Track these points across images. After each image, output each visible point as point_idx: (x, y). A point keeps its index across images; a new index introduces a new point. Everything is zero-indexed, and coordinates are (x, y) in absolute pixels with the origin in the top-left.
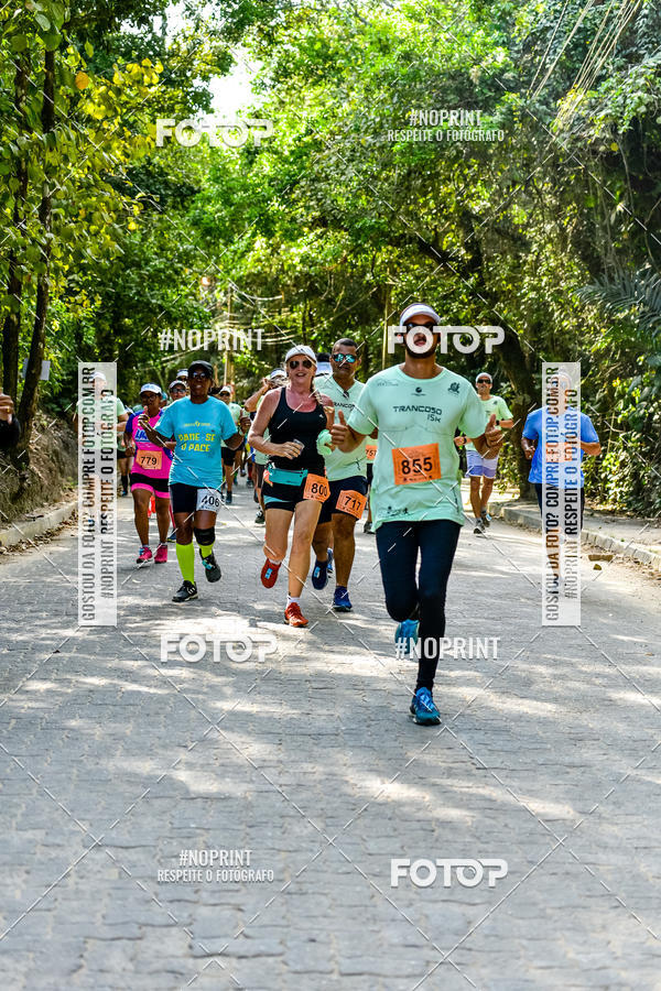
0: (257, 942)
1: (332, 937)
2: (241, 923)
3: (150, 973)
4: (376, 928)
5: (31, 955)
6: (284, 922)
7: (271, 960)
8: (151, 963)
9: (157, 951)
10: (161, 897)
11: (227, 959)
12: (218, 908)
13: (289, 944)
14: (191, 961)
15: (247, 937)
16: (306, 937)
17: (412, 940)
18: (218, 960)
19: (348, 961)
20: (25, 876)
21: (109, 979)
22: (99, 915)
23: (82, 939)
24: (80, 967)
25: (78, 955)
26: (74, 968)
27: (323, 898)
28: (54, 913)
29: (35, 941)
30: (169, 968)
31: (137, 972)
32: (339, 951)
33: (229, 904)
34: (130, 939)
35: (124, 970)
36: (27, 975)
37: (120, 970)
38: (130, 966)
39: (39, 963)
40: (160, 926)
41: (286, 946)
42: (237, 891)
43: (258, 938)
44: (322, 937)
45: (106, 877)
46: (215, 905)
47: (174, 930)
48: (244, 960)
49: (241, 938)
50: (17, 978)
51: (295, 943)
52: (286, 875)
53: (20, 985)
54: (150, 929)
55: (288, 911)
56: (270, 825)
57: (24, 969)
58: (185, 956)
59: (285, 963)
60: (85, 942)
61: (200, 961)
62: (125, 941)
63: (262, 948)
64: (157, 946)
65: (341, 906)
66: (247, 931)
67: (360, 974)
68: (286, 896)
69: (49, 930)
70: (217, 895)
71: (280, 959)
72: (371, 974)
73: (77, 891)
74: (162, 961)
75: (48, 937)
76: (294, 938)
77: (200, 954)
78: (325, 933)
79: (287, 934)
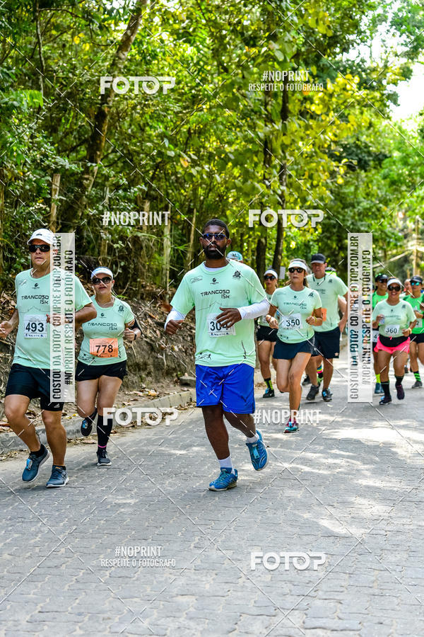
0: (345, 621)
1: (394, 622)
2: (339, 611)
5: (207, 621)
6: (366, 612)
7: (351, 633)
10: (293, 592)
11: (325, 631)
12: (327, 601)
13: (365, 624)
14: (302, 630)
15: (340, 619)
16: (377, 621)
18: (319, 632)
20: (215, 576)
22: (253, 601)
23: (238, 614)
24: (235, 629)
25: (235, 622)
26: (231, 630)
27: (395, 599)
28: (227, 598)
29: (211, 613)
32: (396, 630)
33: (334, 599)
34: (268, 616)
35: (261, 633)
36: (202, 632)
39: (210, 626)
41: (362, 625)
42: (342, 592)
43: (346, 619)
44: (387, 622)
45: (263, 580)
46: (326, 599)
47: (297, 612)
48: (335, 632)
49: (337, 619)
51: (369, 624)
52: (375, 584)
55: (370, 605)
56: (373, 554)
57: (201, 629)
58: (300, 628)
60: (241, 616)
61: (308, 631)
62: (265, 617)
63: (347, 625)
64: (284, 621)
65: (405, 604)
66: (341, 615)
68: (372, 597)
69: (221, 607)
70: (327, 593)
71: (358, 632)
73: (243, 587)
74: (284, 630)
75: (219, 612)
76: (369, 621)
77: (309, 627)
78: (390, 619)
79: (365, 618)
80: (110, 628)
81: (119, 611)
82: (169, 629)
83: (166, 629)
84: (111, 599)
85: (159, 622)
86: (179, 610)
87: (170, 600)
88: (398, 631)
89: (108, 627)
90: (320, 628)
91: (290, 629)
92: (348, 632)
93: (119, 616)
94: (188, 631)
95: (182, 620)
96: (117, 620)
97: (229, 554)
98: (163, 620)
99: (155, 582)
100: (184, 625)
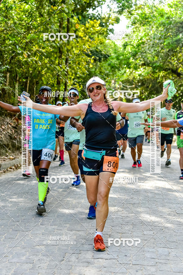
1: (131, 255)
2: (107, 251)
3: (82, 262)
4: (143, 253)
6: (119, 251)
7: (114, 260)
8: (82, 260)
9: (84, 257)
10: (87, 243)
11: (103, 260)
14: (93, 260)
15: (108, 254)
16: (124, 255)
17: (153, 257)
18: (100, 260)
19: (135, 261)
21: (71, 263)
22: (69, 247)
25: (63, 257)
26: (62, 260)
28: (58, 246)
29: (52, 253)
30: (87, 261)
31: (78, 262)
35: (75, 261)
36: (49, 261)
37: (74, 261)
38: (77, 260)
40: (85, 251)
41: (118, 257)
42: (107, 243)
43: (111, 255)
44: (128, 255)
45: (73, 238)
47: (89, 252)
48: (107, 260)
49: (107, 254)
50: (47, 262)
51: (121, 256)
53: (47, 264)
54: (83, 251)
55: (120, 248)
56: (118, 226)
57: (49, 260)
58: (92, 258)
59: (118, 261)
60: (65, 254)
61: (95, 260)
62: (76, 254)
63: (112, 257)
64: (84, 256)
67: (138, 265)
69: (56, 250)
72: (141, 265)
74: (85, 260)
75: (56, 252)
76: (121, 255)
77: (95, 258)
78: (129, 254)
79: (119, 254)
80: (8, 260)
81: (12, 253)
82: (35, 260)
83: (34, 261)
84: (7, 248)
85: (30, 258)
86: (38, 252)
87: (33, 248)
88: (134, 259)
89: (7, 260)
90: (100, 258)
91: (87, 259)
92: (112, 260)
93: (11, 255)
94: (43, 261)
95: (40, 257)
96: (11, 257)
97: (56, 227)
98: (31, 257)
99: (26, 240)
100: (41, 258)
